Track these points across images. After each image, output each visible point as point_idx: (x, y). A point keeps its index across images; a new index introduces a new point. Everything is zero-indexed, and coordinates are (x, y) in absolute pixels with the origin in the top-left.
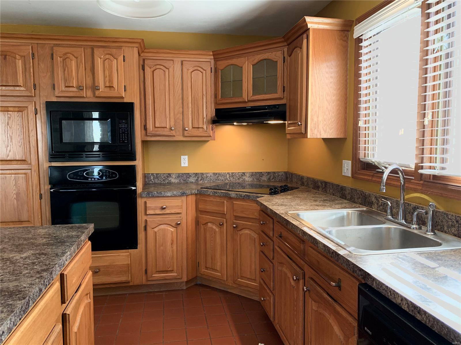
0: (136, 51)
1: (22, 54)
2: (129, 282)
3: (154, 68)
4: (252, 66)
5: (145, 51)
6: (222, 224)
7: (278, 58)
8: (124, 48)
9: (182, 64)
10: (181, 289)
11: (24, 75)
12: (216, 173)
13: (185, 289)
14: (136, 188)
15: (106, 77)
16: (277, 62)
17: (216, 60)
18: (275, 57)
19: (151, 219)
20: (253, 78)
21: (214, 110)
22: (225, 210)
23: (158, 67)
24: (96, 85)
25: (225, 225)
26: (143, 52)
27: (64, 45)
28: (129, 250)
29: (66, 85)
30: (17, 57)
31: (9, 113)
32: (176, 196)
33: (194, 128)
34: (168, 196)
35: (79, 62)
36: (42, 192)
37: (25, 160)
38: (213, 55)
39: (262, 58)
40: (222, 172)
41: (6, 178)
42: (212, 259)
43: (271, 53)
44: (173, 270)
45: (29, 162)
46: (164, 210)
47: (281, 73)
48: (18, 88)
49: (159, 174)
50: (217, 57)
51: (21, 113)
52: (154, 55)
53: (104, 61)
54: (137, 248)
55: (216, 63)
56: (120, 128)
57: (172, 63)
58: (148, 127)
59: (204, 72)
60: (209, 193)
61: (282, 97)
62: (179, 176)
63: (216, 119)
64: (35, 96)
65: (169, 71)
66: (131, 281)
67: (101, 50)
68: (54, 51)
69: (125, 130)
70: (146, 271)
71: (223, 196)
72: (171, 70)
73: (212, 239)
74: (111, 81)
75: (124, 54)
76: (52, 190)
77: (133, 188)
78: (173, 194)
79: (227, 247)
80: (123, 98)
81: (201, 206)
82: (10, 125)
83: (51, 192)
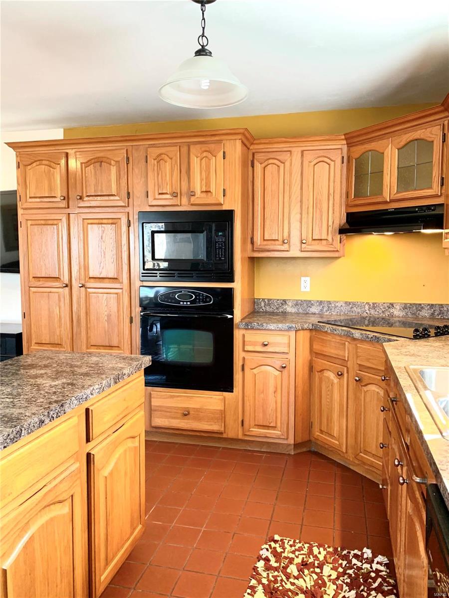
0: (239, 144)
1: (116, 159)
2: (222, 433)
3: (266, 163)
4: (397, 150)
5: (255, 142)
6: (341, 374)
7: (433, 136)
8: (225, 141)
9: (302, 155)
10: (288, 453)
11: (118, 183)
12: (350, 303)
13: (293, 454)
14: (232, 317)
15: (203, 180)
16: (433, 142)
17: (350, 145)
18: (431, 136)
19: (250, 357)
20: (398, 168)
21: (345, 214)
22: (346, 355)
23: (271, 161)
24: (192, 190)
25: (346, 375)
26: (252, 144)
27: (159, 145)
28: (224, 393)
29: (160, 192)
30: (113, 162)
31: (103, 225)
32: (281, 330)
33: (314, 240)
34: (271, 330)
35: (173, 163)
36: (133, 315)
37: (117, 278)
38: (346, 139)
39: (411, 139)
40: (358, 301)
41: (98, 297)
42: (328, 420)
43: (424, 130)
44: (275, 427)
45: (121, 281)
46: (266, 347)
47: (438, 157)
48: (112, 198)
49: (271, 299)
50: (351, 140)
51: (114, 225)
52: (266, 146)
53: (201, 160)
54: (232, 392)
55: (349, 149)
56: (216, 242)
57: (289, 155)
58: (255, 239)
59: (332, 163)
60: (326, 330)
61: (439, 194)
62: (297, 304)
63: (347, 227)
64: (128, 206)
65: (284, 166)
66: (225, 433)
67: (198, 146)
68: (148, 153)
69: (222, 245)
70: (243, 421)
71: (344, 335)
72: (287, 164)
73: (329, 393)
74: (208, 184)
75: (224, 148)
76: (142, 314)
77: (230, 316)
78: (277, 328)
79: (347, 407)
80: (221, 205)
81: (317, 347)
82: (104, 239)
83: (141, 315)
